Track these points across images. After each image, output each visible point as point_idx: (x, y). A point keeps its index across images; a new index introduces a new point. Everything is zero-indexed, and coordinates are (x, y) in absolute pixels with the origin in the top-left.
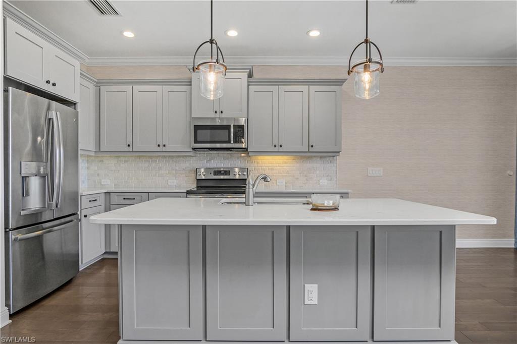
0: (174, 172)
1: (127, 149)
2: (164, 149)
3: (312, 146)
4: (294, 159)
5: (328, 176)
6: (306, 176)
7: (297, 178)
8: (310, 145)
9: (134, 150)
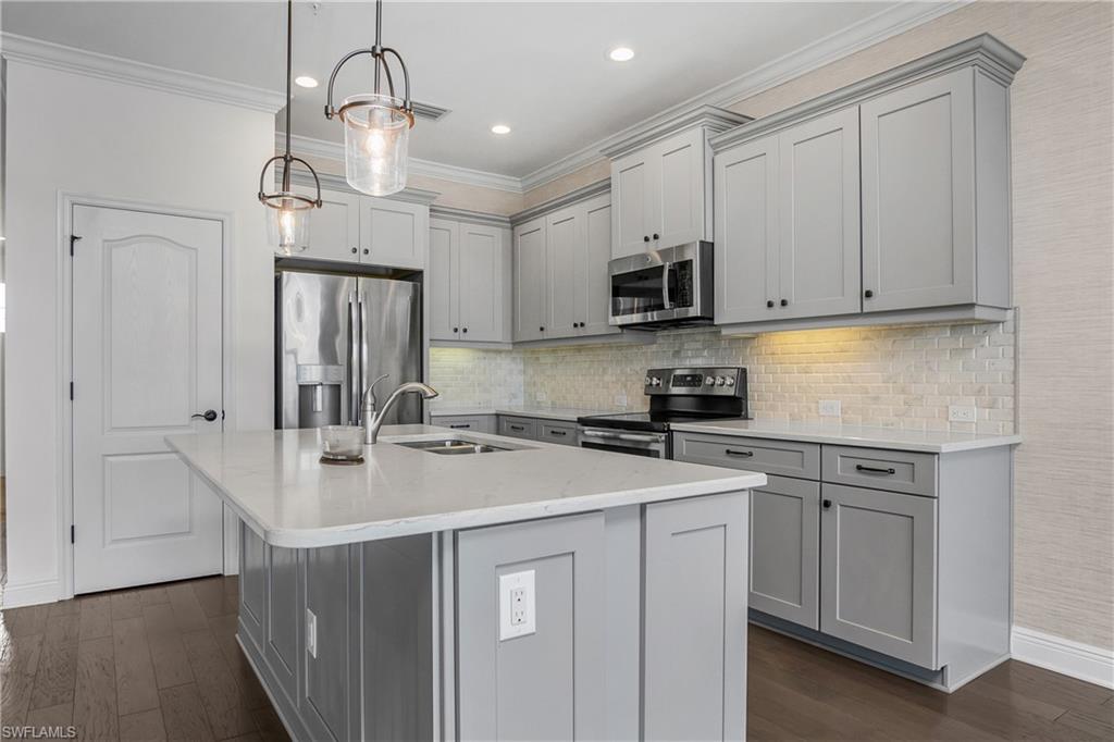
0: (623, 379)
3: (867, 294)
5: (980, 392)
6: (903, 391)
7: (876, 399)
8: (864, 291)
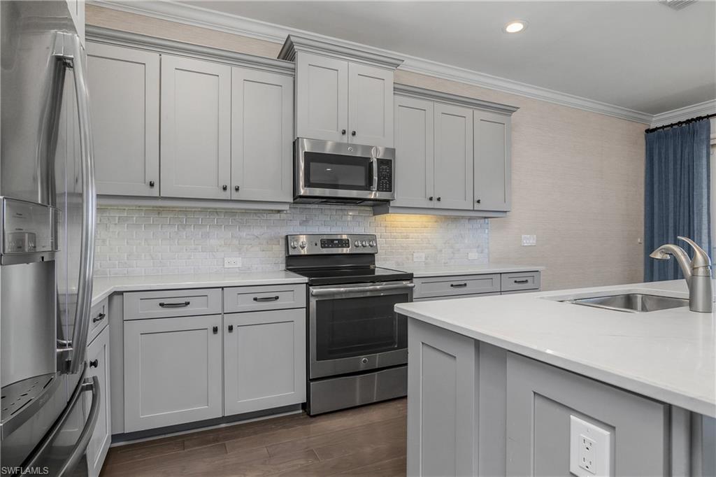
0: (236, 242)
1: (147, 191)
2: (235, 196)
3: (479, 202)
4: (436, 222)
6: (452, 247)
8: (476, 199)
9: (162, 195)
